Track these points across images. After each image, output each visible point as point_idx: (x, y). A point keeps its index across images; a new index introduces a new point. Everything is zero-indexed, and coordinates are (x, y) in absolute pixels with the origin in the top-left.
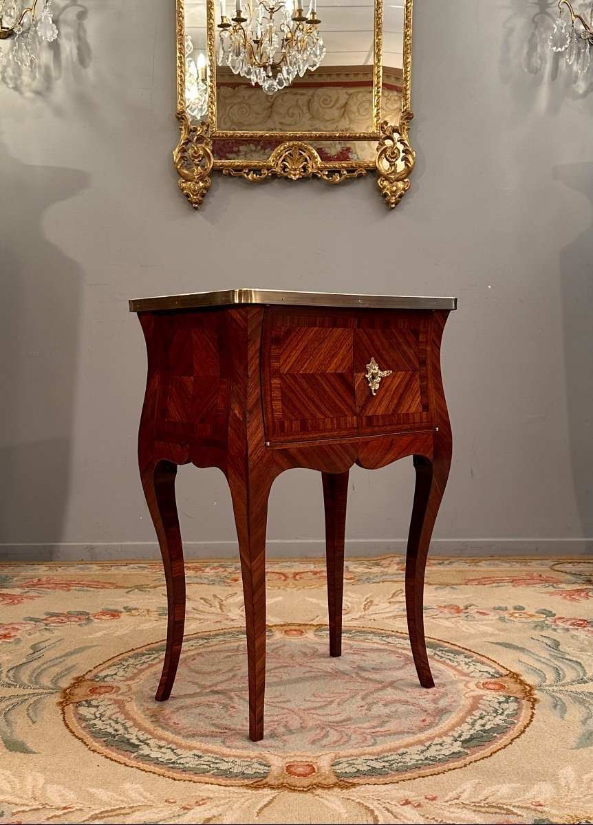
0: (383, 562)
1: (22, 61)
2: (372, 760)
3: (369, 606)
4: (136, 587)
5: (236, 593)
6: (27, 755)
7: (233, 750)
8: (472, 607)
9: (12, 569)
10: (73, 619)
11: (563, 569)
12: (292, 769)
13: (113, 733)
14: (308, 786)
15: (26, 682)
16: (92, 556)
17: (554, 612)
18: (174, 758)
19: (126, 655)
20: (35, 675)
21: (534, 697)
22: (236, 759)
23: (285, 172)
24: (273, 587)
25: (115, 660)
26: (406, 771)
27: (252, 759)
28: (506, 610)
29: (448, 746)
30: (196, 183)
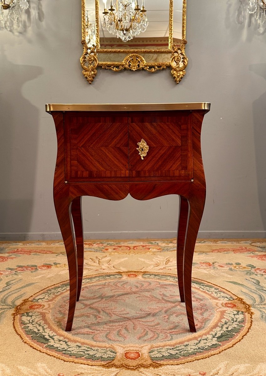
0: (174, 241)
1: (13, 19)
2: (171, 349)
3: (168, 262)
4: (61, 253)
5: (107, 256)
7: (98, 343)
8: (216, 263)
10: (29, 269)
11: (256, 245)
12: (128, 355)
13: (37, 331)
14: (136, 366)
16: (43, 239)
17: (255, 266)
18: (66, 347)
19: (51, 287)
20: (5, 298)
21: (251, 311)
22: (99, 349)
23: (130, 67)
24: (124, 253)
25: (45, 290)
26: (189, 356)
27: (107, 348)
28: (232, 264)
29: (210, 341)
30: (90, 72)
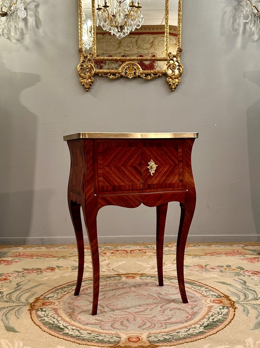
0: (169, 245)
1: (11, 26)
2: (165, 335)
3: (163, 265)
4: (62, 257)
5: (106, 260)
6: (15, 333)
7: (105, 331)
8: (208, 266)
9: (8, 249)
10: (35, 271)
11: (248, 248)
12: (130, 339)
13: (52, 323)
14: (137, 347)
15: (14, 300)
16: (42, 243)
17: (244, 268)
18: (79, 334)
19: (58, 288)
20: (18, 297)
21: (235, 306)
22: (106, 335)
24: (122, 256)
25: (53, 290)
26: (180, 340)
27: (113, 335)
28: (223, 267)
29: (198, 329)
30: (87, 80)
